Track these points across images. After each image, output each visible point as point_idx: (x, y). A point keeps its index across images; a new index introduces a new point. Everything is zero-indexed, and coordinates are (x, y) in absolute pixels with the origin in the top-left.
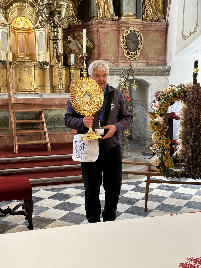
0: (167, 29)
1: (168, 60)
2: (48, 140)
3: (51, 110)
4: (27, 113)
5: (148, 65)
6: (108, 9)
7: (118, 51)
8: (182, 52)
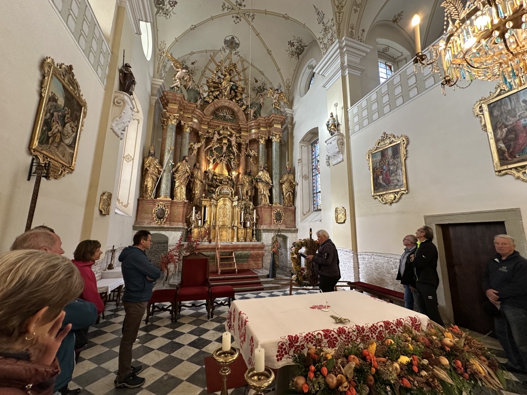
0: (295, 210)
1: (296, 225)
2: (236, 267)
3: (237, 251)
4: (225, 252)
5: (286, 227)
6: (266, 201)
7: (271, 220)
8: (303, 222)
